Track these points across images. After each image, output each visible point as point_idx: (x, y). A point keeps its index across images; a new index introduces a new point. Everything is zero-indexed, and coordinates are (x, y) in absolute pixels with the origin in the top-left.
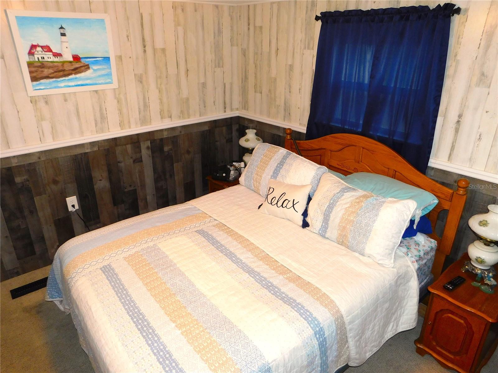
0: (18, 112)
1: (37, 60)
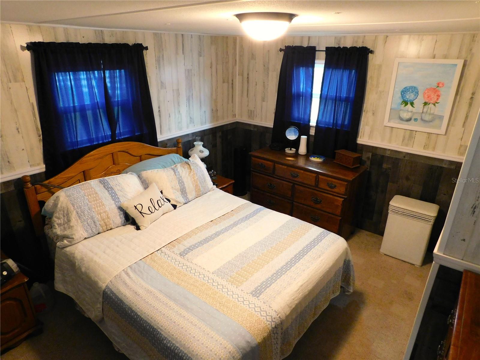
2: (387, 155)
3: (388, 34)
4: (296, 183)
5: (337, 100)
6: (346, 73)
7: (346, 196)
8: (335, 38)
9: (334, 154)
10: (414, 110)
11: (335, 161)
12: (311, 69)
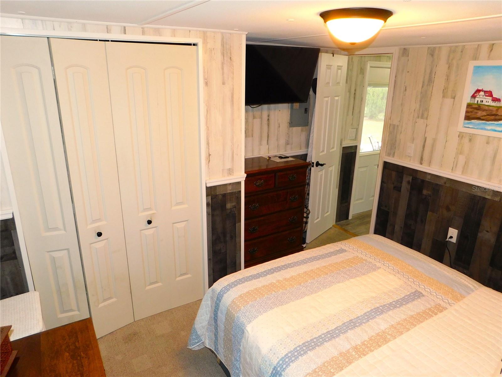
0: (446, 142)
1: (476, 102)
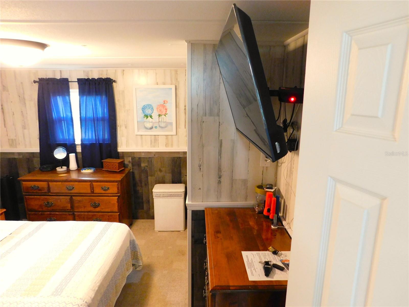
2: (142, 157)
3: (124, 69)
4: (73, 194)
5: (95, 120)
6: (98, 99)
7: (119, 194)
8: (84, 71)
9: (102, 163)
10: (153, 120)
11: (103, 169)
12: (67, 97)
